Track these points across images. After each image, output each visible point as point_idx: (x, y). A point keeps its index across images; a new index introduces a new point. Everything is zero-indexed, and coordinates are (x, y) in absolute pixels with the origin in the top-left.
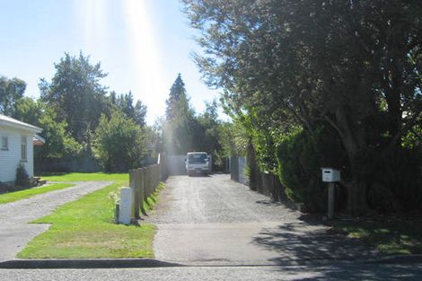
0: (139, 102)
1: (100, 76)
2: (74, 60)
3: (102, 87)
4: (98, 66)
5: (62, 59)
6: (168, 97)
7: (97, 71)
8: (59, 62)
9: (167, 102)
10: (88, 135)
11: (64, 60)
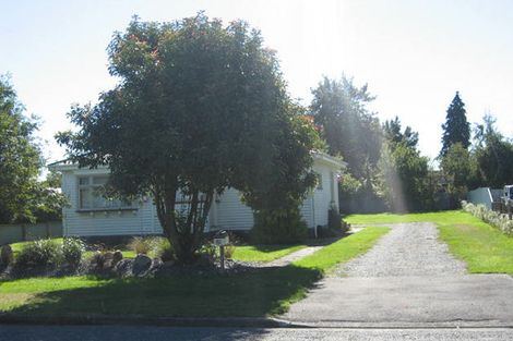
0: (408, 129)
1: (367, 99)
2: (334, 82)
3: (370, 113)
4: (365, 88)
5: (320, 84)
6: (445, 121)
7: (363, 94)
8: (316, 87)
9: (443, 126)
10: (368, 170)
11: (323, 84)
